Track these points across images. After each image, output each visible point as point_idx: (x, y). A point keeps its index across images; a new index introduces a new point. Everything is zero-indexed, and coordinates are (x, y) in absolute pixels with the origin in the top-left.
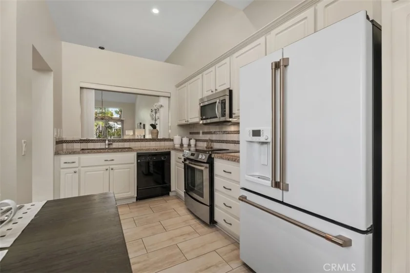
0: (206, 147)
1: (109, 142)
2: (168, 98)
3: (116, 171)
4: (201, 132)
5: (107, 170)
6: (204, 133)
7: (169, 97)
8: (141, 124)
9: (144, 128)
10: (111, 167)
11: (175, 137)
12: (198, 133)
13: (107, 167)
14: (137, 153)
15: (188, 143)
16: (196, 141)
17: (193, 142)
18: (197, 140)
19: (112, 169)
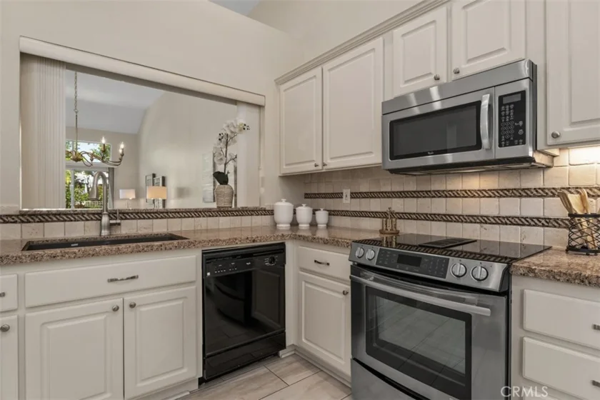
0: (381, 232)
1: (111, 219)
2: (256, 111)
3: (144, 309)
4: (347, 192)
5: (116, 309)
6: (355, 195)
7: (260, 107)
8: (154, 176)
9: (164, 184)
10: (129, 299)
11: (279, 204)
12: (339, 196)
13: (117, 301)
14: (204, 253)
15: (310, 220)
16: (330, 214)
17: (322, 217)
18: (332, 213)
19: (132, 306)
